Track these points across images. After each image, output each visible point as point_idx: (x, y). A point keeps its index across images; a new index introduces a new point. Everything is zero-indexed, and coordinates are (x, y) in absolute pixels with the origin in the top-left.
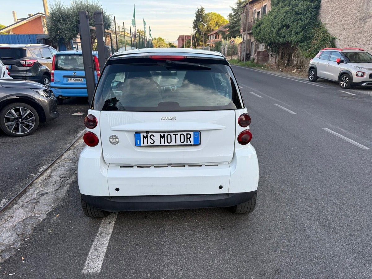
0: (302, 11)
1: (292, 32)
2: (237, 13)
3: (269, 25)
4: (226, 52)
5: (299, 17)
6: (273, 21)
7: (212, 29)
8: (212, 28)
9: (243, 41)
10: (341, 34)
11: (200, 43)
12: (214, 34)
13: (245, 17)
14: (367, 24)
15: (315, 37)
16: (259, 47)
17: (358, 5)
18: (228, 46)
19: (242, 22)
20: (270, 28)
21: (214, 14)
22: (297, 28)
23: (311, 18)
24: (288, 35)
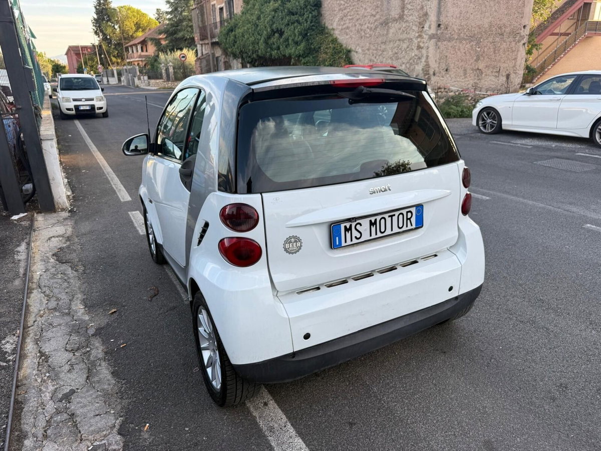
0: (297, 9)
1: (289, 42)
2: (176, 9)
3: (250, 30)
4: (171, 75)
5: (295, 18)
6: (256, 23)
7: (132, 36)
8: (131, 34)
9: (202, 55)
10: (358, 45)
11: (114, 59)
12: (138, 43)
13: (200, 16)
14: (391, 31)
15: (322, 48)
16: (232, 65)
17: (375, 3)
18: (173, 65)
19: (196, 24)
20: (253, 34)
21: (129, 9)
22: (295, 35)
23: (312, 20)
24: (284, 46)
